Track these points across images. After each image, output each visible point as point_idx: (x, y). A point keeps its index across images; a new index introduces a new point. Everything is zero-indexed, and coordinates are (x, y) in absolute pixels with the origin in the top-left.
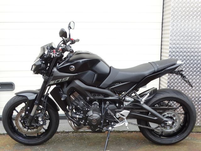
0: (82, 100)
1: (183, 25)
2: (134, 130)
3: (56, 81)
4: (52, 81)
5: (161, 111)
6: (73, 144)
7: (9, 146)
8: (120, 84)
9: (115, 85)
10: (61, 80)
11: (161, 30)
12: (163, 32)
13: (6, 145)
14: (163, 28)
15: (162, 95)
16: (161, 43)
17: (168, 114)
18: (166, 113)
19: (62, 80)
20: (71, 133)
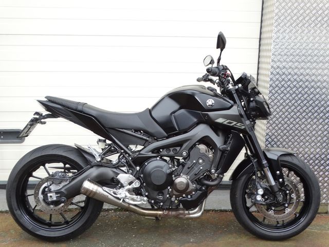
1: (293, 38)
2: (212, 208)
6: (114, 231)
7: (13, 233)
11: (258, 50)
12: (261, 54)
13: (9, 230)
14: (261, 48)
16: (258, 71)
20: (113, 211)
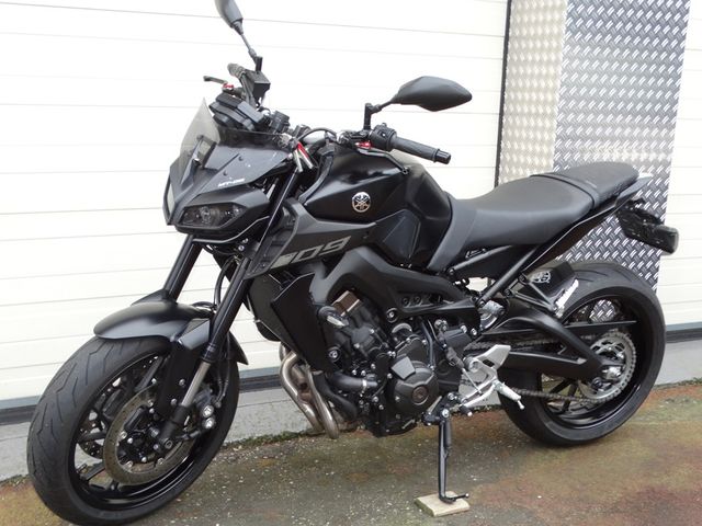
0: (368, 321)
3: (302, 253)
4: (285, 253)
5: (589, 337)
8: (482, 253)
9: (465, 260)
10: (319, 248)
15: (589, 284)
17: (604, 344)
18: (599, 344)
19: (321, 251)
20: (240, 447)
